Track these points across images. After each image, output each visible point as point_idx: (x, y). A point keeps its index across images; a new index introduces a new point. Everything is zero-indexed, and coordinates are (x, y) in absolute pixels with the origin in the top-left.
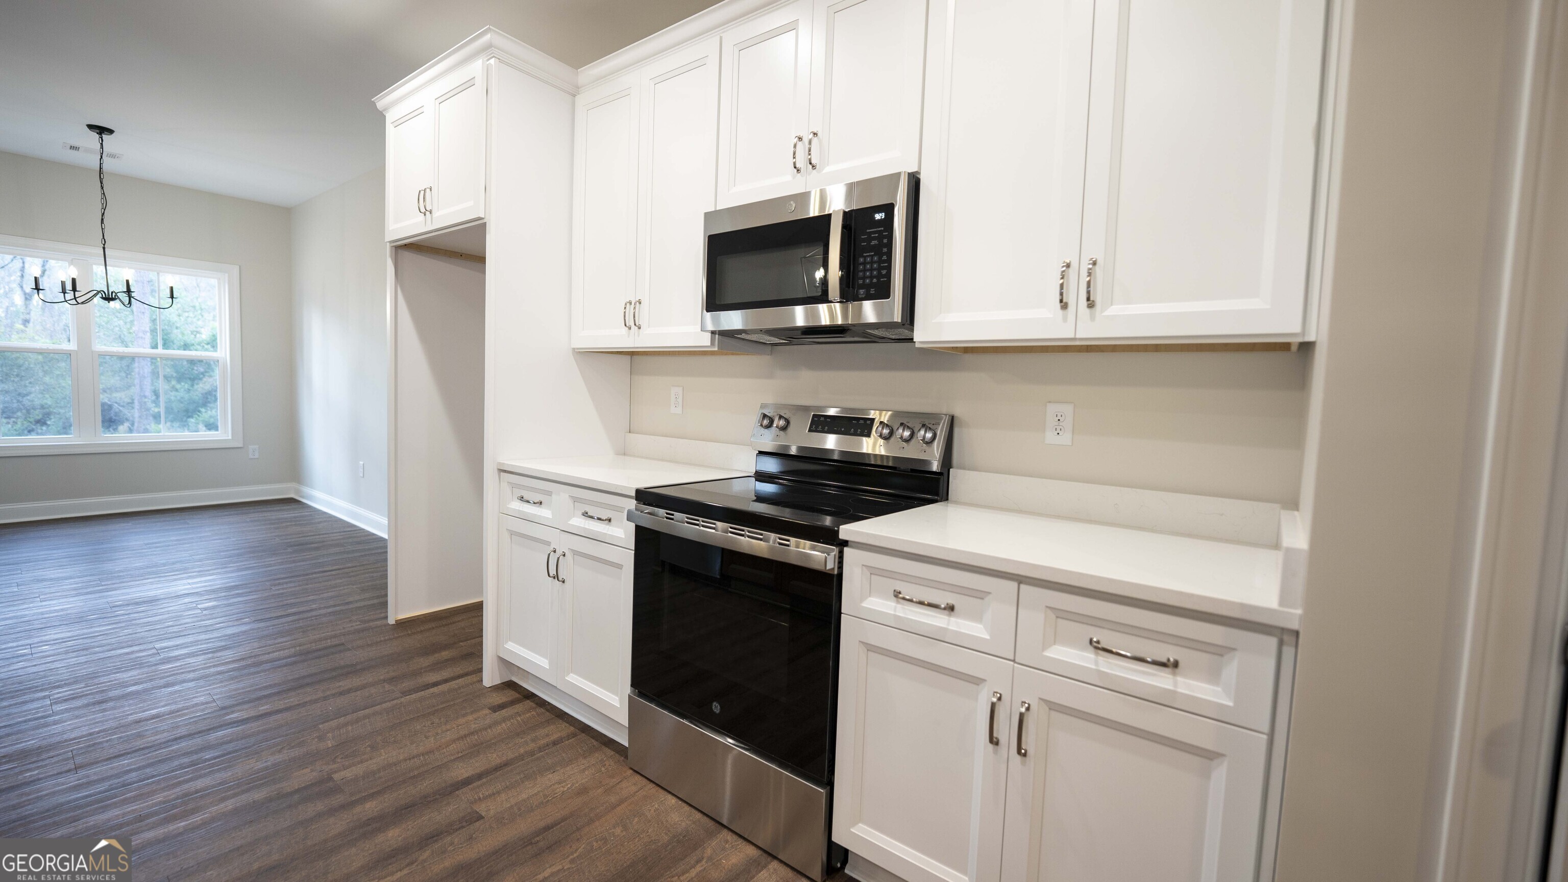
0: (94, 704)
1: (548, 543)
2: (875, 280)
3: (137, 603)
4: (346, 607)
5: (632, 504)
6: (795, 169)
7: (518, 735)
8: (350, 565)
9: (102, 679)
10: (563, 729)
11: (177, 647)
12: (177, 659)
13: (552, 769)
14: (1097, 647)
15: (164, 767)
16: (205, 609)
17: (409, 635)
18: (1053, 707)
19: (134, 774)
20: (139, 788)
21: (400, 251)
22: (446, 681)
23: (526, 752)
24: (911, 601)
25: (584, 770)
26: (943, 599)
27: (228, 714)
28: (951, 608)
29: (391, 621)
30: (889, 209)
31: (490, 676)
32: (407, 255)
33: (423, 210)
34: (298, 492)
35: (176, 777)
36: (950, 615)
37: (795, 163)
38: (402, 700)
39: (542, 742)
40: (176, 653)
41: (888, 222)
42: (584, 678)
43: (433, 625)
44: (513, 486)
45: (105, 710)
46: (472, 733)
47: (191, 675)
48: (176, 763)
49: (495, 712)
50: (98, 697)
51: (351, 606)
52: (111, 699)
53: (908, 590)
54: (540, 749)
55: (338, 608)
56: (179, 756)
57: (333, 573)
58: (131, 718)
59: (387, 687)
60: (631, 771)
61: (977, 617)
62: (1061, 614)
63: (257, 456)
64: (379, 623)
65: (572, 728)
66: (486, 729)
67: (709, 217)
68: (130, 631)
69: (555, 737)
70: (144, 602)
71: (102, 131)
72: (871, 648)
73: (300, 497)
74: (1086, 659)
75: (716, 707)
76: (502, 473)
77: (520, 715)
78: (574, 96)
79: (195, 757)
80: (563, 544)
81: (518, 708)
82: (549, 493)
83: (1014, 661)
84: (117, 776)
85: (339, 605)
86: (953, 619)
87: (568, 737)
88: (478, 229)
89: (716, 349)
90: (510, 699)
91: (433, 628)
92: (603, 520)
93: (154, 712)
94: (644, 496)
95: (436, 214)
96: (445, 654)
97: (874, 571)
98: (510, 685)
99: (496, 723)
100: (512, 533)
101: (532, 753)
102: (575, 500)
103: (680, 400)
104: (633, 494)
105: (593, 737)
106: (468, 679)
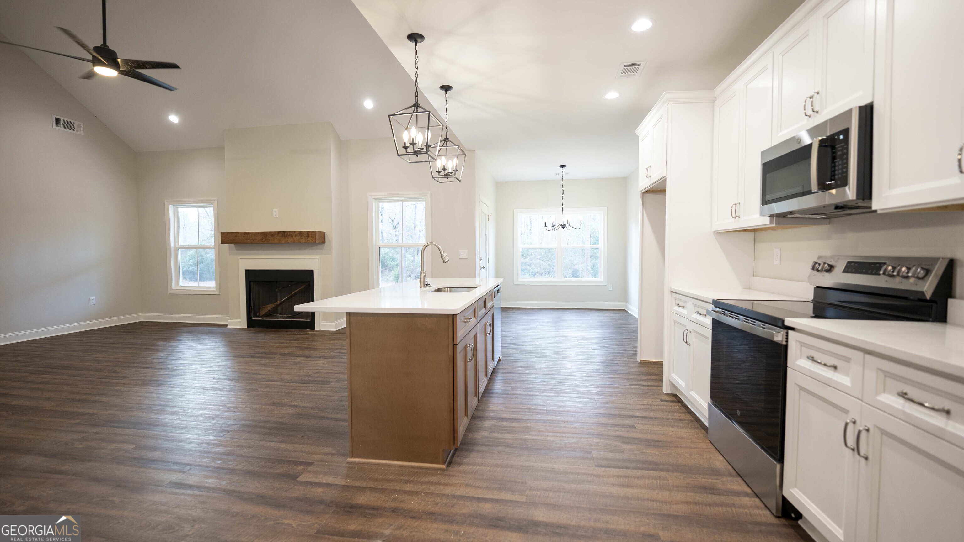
0: (544, 360)
1: (685, 326)
2: (840, 176)
3: (562, 337)
4: (625, 352)
5: (711, 307)
6: (806, 117)
7: (666, 412)
8: (634, 338)
9: (547, 355)
10: (689, 417)
11: (568, 351)
12: (566, 354)
13: (673, 426)
14: (903, 395)
15: (554, 381)
16: (580, 342)
17: (643, 367)
18: (884, 432)
19: (547, 380)
20: (547, 383)
21: (645, 194)
22: (648, 386)
23: (666, 418)
24: (820, 363)
25: (686, 432)
26: (832, 361)
27: (574, 373)
28: (835, 367)
29: (639, 361)
30: (846, 132)
31: (666, 389)
32: (648, 196)
33: (647, 177)
34: (626, 307)
35: (556, 384)
36: (835, 372)
37: (805, 113)
38: (629, 386)
39: (674, 417)
40: (567, 353)
41: (846, 140)
42: (698, 395)
43: (657, 366)
44: (676, 299)
45: (546, 363)
46: (648, 405)
47: (569, 360)
48: (557, 381)
49: (662, 401)
50: (545, 359)
51: (627, 352)
52: (548, 360)
53: (818, 356)
54: (672, 419)
55: (622, 352)
56: (558, 379)
57: (626, 339)
58: (551, 366)
59: (626, 381)
60: (709, 441)
61: (846, 374)
62: (887, 374)
63: (611, 289)
64: (634, 360)
65: (692, 418)
66: (654, 405)
67: (763, 153)
68: (558, 344)
69: (682, 418)
70: (564, 337)
71: (563, 166)
72: (801, 388)
73: (628, 309)
74: (899, 403)
75: (738, 413)
76: (672, 293)
77: (672, 406)
78: (714, 102)
79: (562, 381)
80: (691, 327)
81: (673, 404)
82: (686, 302)
83: (861, 400)
84: (543, 379)
85: (622, 351)
86: (836, 374)
87: (688, 420)
88: (664, 181)
89: (774, 225)
90: (671, 400)
91: (654, 367)
92: (702, 315)
93: (556, 366)
94: (717, 303)
95: (652, 177)
96: (654, 377)
97: (803, 345)
98: (675, 396)
99: (660, 405)
100: (675, 322)
101: (668, 419)
102: (695, 306)
103: (779, 256)
104: (711, 302)
105: (700, 425)
106: (659, 388)
